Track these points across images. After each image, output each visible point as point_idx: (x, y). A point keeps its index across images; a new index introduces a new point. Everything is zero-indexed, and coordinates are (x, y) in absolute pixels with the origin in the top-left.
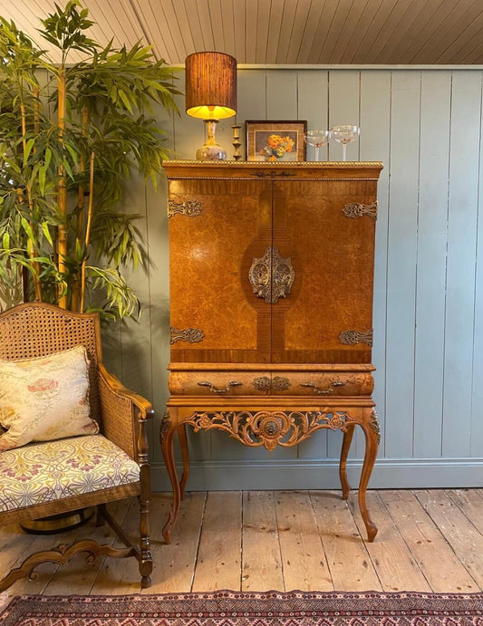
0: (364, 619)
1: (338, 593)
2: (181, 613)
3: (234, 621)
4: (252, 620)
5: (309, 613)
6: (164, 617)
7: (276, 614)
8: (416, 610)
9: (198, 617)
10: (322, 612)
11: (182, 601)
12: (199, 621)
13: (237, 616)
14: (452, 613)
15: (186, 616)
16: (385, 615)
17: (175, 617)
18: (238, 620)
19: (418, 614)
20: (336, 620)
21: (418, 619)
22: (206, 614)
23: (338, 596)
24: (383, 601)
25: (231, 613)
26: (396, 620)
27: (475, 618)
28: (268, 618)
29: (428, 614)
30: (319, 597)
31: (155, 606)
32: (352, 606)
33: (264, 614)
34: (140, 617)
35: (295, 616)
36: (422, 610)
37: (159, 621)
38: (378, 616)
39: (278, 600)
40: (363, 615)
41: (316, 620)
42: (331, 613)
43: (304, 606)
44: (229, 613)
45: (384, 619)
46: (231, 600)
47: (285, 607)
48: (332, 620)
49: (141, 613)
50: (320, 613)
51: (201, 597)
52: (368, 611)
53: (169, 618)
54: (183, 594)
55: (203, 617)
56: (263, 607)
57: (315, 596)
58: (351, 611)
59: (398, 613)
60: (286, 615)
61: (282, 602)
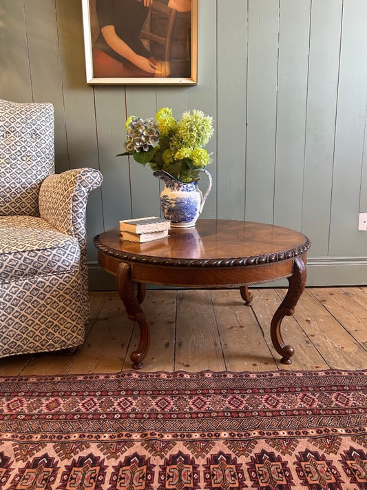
0: (278, 396)
1: (251, 373)
2: (77, 392)
3: (134, 399)
4: (154, 398)
5: (218, 391)
6: (58, 396)
7: (181, 393)
8: (337, 386)
9: (95, 396)
10: (233, 390)
11: (80, 382)
12: (95, 399)
13: (139, 395)
15: (83, 395)
16: (302, 391)
17: (70, 395)
18: (139, 398)
19: (338, 390)
20: (247, 397)
21: (339, 394)
22: (104, 393)
23: (251, 376)
24: (299, 378)
25: (133, 391)
26: (315, 395)
28: (172, 396)
29: (350, 390)
30: (230, 376)
31: (50, 387)
32: (266, 384)
33: (169, 392)
34: (32, 396)
35: (202, 393)
36: (343, 386)
37: (52, 399)
38: (294, 392)
39: (185, 380)
40: (277, 392)
41: (225, 396)
42: (243, 391)
43: (213, 385)
44: (129, 392)
45: (301, 394)
46: (135, 379)
47: (194, 385)
48: (243, 397)
49: (33, 392)
50: (231, 391)
51: (102, 377)
52: (283, 388)
53: (62, 397)
54: (84, 375)
55: (101, 395)
56: (167, 386)
57: (225, 376)
58: (264, 389)
59: (317, 389)
60: (193, 393)
61: (189, 381)
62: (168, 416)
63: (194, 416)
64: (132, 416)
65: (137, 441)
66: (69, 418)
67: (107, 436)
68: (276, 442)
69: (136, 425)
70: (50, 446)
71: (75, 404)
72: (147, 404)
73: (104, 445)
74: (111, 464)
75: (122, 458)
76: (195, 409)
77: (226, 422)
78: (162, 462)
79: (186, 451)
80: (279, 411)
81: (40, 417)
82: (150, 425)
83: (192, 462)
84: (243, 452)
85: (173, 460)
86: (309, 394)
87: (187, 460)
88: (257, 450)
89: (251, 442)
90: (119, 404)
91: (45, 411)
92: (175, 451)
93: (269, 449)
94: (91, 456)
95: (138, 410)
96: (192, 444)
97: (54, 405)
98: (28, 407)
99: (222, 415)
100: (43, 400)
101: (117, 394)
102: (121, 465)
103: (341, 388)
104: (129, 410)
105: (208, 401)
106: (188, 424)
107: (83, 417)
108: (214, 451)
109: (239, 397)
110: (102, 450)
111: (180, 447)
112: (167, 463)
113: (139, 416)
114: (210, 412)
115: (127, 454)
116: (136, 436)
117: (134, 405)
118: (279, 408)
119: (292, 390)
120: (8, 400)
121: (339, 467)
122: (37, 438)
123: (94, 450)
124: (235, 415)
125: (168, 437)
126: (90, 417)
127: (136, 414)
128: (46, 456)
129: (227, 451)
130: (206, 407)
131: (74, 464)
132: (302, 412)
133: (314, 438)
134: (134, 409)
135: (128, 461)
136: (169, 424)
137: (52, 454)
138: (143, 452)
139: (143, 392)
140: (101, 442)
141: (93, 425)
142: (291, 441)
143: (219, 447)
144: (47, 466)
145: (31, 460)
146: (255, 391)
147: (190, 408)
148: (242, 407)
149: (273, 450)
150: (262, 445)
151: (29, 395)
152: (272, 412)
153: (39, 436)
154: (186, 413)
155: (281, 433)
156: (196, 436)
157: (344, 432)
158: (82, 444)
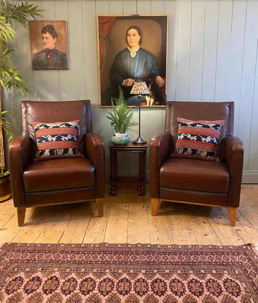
0: (169, 256)
1: (158, 245)
2: (82, 252)
3: (107, 255)
4: (115, 255)
5: (142, 253)
6: (74, 253)
7: (127, 253)
8: (195, 252)
9: (90, 254)
11: (83, 247)
12: (90, 255)
13: (108, 253)
14: (212, 254)
15: (84, 253)
16: (179, 254)
17: (79, 253)
18: (109, 255)
19: (195, 254)
20: (155, 256)
21: (195, 256)
22: (94, 253)
24: (179, 248)
26: (184, 256)
27: (223, 256)
28: (123, 254)
29: (200, 254)
30: (149, 246)
31: (70, 249)
32: (164, 250)
33: (122, 253)
35: (136, 254)
37: (72, 255)
38: (176, 255)
39: (129, 247)
40: (169, 254)
41: (146, 255)
42: (154, 253)
43: (141, 250)
44: (105, 252)
45: (178, 256)
46: (107, 247)
47: (133, 250)
48: (153, 256)
50: (148, 253)
51: (92, 245)
52: (171, 252)
53: (76, 254)
54: (84, 244)
55: (92, 253)
56: (121, 250)
57: (147, 246)
58: (163, 252)
59: (186, 253)
60: (132, 253)
61: (131, 248)
62: (120, 263)
63: (132, 263)
64: (106, 263)
65: (108, 273)
66: (80, 263)
67: (96, 270)
68: (163, 275)
69: (107, 267)
70: (73, 274)
71: (81, 257)
72: (112, 258)
73: (95, 274)
74: (98, 281)
75: (102, 279)
76: (132, 260)
77: (144, 266)
78: (118, 281)
79: (127, 277)
80: (167, 262)
81: (68, 262)
82: (113, 266)
83: (129, 281)
84: (150, 278)
85: (122, 280)
86: (182, 256)
87: (127, 280)
88: (156, 278)
89: (154, 274)
90: (100, 257)
91: (70, 260)
92: (123, 277)
93: (160, 278)
94: (90, 278)
95: (108, 260)
96: (130, 274)
97: (73, 257)
98: (62, 258)
99: (143, 263)
100: (68, 255)
101: (99, 253)
102: (102, 282)
103: (197, 253)
104: (104, 260)
105: (138, 257)
106: (129, 267)
107: (86, 263)
108: (138, 277)
109: (152, 256)
110: (94, 276)
111: (125, 275)
112: (120, 282)
113: (109, 263)
114: (138, 261)
115: (104, 278)
116: (107, 271)
117: (106, 258)
118: (168, 261)
119: (175, 254)
120: (53, 254)
121: (186, 286)
122: (68, 270)
123: (91, 275)
124: (148, 263)
125: (120, 271)
126: (89, 262)
127: (108, 262)
128: (72, 278)
129: (143, 278)
130: (137, 260)
131: (84, 281)
132: (177, 263)
133: (179, 274)
134: (106, 260)
135: (104, 280)
136: (121, 266)
137: (75, 277)
138: (110, 277)
139: (110, 252)
140: (94, 272)
141: (90, 266)
142: (169, 274)
143: (141, 276)
144: (73, 281)
145: (67, 279)
146: (159, 253)
147: (130, 260)
148: (152, 260)
149: (162, 278)
150: (158, 276)
151: (62, 252)
152: (165, 262)
153: (69, 270)
154: (128, 262)
155: (166, 271)
156: (132, 271)
157: (192, 272)
158: (85, 273)
